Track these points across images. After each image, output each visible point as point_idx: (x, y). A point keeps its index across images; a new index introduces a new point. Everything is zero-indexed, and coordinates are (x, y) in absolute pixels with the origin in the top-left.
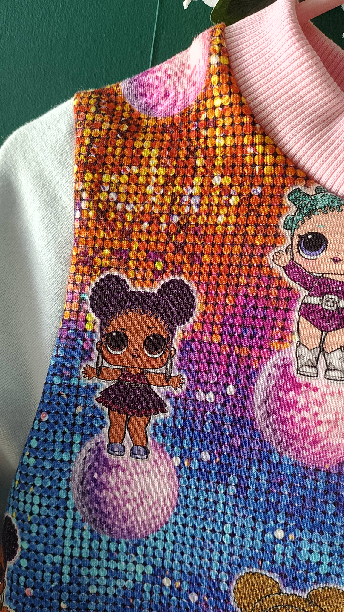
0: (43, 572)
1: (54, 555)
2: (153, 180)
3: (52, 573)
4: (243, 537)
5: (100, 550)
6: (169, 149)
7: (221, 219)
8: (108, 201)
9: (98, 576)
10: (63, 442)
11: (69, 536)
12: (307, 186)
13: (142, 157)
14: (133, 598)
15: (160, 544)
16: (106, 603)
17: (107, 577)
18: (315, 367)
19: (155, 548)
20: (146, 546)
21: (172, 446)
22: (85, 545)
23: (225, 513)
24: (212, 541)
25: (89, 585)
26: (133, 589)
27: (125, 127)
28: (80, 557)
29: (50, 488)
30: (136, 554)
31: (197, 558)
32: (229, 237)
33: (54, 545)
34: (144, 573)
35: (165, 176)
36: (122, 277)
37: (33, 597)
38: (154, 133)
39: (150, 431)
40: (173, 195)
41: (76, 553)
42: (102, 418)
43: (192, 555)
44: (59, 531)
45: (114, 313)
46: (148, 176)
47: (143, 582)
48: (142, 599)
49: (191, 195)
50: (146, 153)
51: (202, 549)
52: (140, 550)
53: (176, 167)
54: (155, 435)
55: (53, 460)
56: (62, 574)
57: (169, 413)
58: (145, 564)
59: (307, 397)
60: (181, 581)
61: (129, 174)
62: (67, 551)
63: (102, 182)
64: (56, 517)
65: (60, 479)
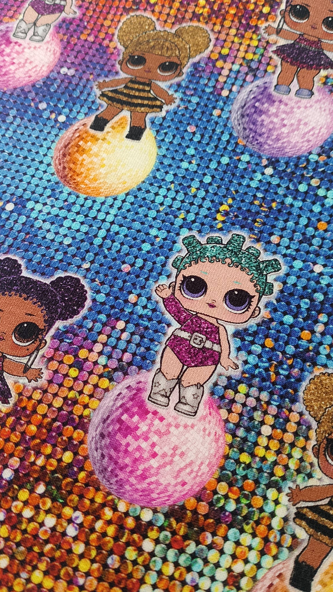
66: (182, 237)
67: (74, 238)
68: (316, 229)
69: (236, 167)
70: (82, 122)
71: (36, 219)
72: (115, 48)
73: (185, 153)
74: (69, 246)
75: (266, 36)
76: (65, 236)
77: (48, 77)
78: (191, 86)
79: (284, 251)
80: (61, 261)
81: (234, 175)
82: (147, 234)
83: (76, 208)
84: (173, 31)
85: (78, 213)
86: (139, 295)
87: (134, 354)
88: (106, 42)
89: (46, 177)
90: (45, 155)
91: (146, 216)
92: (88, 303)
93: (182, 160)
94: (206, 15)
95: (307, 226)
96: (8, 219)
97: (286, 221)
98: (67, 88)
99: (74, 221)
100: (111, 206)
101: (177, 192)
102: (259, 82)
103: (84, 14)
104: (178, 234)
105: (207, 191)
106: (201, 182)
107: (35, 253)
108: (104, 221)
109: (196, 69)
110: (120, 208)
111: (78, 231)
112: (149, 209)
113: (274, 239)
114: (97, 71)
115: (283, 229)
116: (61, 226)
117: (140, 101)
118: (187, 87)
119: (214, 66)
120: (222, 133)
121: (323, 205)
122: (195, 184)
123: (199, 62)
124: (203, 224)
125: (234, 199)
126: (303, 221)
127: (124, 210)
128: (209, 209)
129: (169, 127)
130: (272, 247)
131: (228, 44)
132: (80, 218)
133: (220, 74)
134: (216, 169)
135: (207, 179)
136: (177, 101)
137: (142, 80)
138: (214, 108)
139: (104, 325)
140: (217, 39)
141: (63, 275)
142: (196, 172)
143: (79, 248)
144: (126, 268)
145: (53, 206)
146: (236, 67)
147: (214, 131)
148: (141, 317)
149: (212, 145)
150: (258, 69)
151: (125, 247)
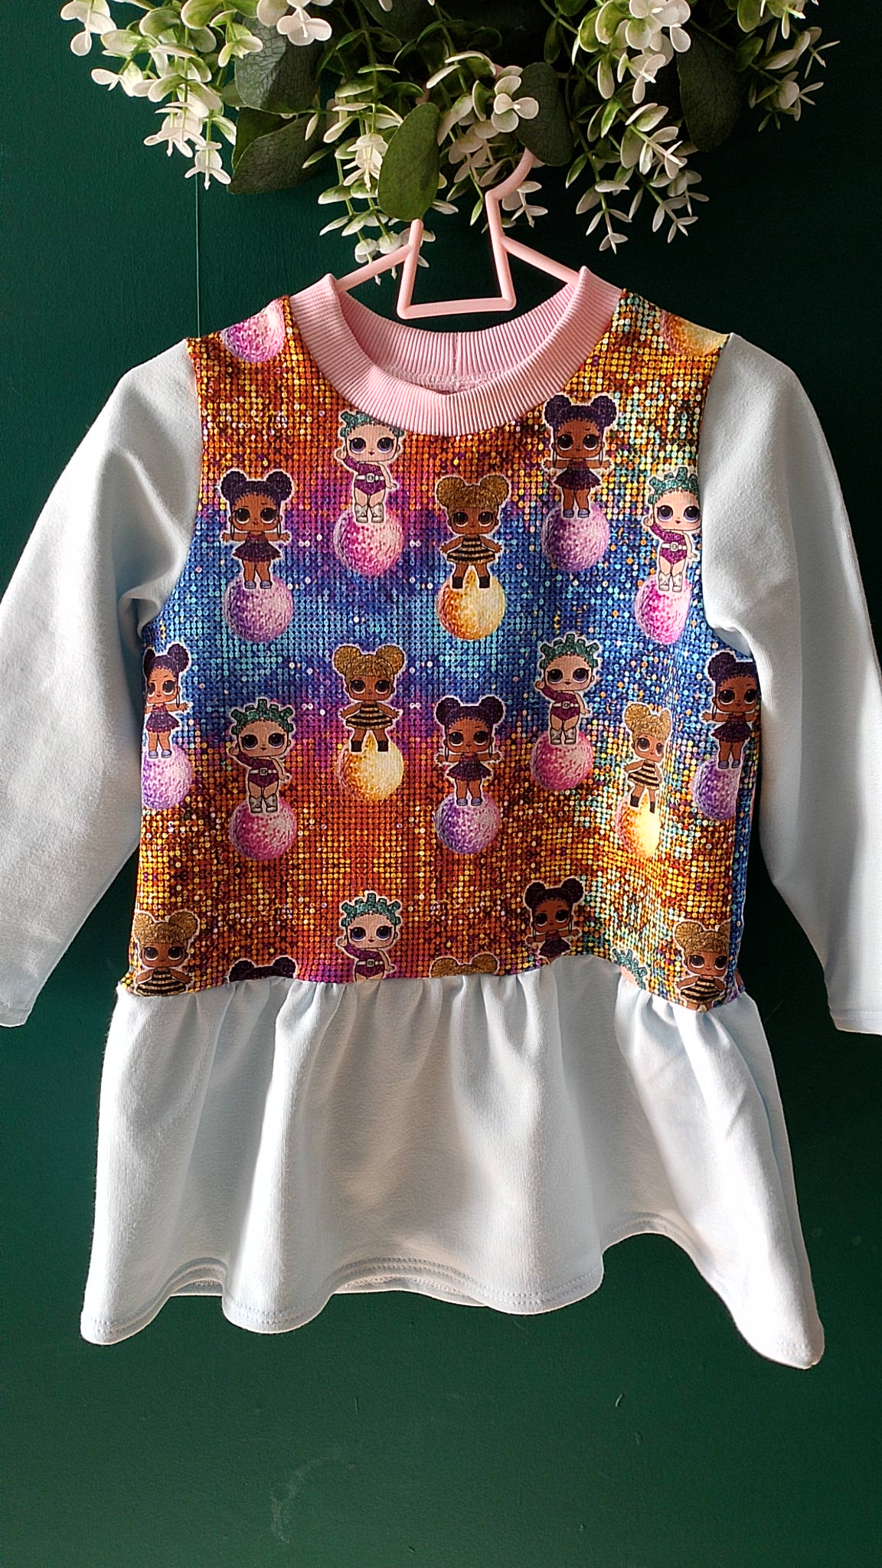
0: (210, 671)
1: (217, 658)
2: (255, 407)
3: (217, 671)
4: (335, 626)
5: (246, 651)
6: (263, 386)
7: (302, 432)
8: (226, 421)
9: (247, 669)
10: (214, 584)
11: (225, 645)
12: (351, 410)
13: (245, 391)
14: (271, 680)
15: (285, 641)
16: (254, 687)
17: (253, 669)
18: (366, 516)
19: (282, 644)
20: (276, 645)
21: (287, 578)
22: (237, 649)
23: (323, 614)
24: (318, 632)
25: (241, 676)
26: (271, 674)
27: (230, 370)
28: (234, 658)
29: (209, 615)
30: (271, 651)
31: (309, 645)
32: (308, 443)
33: (216, 652)
34: (277, 662)
35: (263, 404)
36: (242, 472)
37: (205, 689)
38: (250, 374)
39: (271, 571)
40: (269, 417)
41: (231, 656)
42: (239, 566)
43: (306, 644)
44: (218, 643)
45: (238, 497)
46: (251, 403)
47: (277, 668)
48: (277, 680)
49: (281, 417)
50: (247, 388)
51: (312, 638)
52: (273, 647)
53: (269, 398)
54: (274, 572)
55: (208, 597)
56: (223, 670)
57: (283, 557)
58: (277, 656)
59: (363, 535)
60: (301, 662)
61: (238, 403)
62: (225, 655)
63: (220, 409)
64: (215, 634)
65: (215, 609)
66: (539, 648)
67: (479, 672)
68: (613, 617)
69: (555, 586)
70: (445, 585)
71: (450, 667)
72: (440, 509)
73: (522, 587)
74: (479, 678)
75: (546, 470)
76: (473, 672)
77: (403, 553)
78: (508, 531)
79: (598, 636)
80: (478, 689)
81: (555, 593)
82: (519, 653)
83: (471, 651)
84: (479, 484)
85: (474, 655)
86: (528, 693)
87: (537, 726)
88: (431, 505)
89: (441, 634)
90: (433, 619)
91: (514, 641)
92: (504, 708)
93: (521, 594)
94: (498, 464)
95: (607, 616)
96: (433, 673)
97: (594, 616)
98: (421, 559)
99: (473, 660)
100: (491, 642)
101: (527, 618)
102: (552, 512)
103: (403, 485)
104: (536, 647)
105: (543, 610)
106: (538, 605)
107: (461, 690)
108: (491, 654)
109: (506, 514)
110: (497, 642)
111: (479, 666)
112: (515, 636)
113: (591, 630)
114: (436, 537)
115: (594, 622)
116: (468, 666)
117: (477, 555)
118: (505, 533)
119: (518, 507)
120: (540, 563)
121: (613, 599)
122: (535, 608)
123: (506, 507)
124: (548, 634)
125: (561, 611)
126: (604, 613)
127: (500, 642)
128: (548, 623)
129: (504, 570)
130: (591, 636)
131: (522, 485)
132: (477, 657)
133: (524, 514)
134: (544, 593)
135: (541, 602)
136: (503, 547)
137: (473, 536)
138: (529, 545)
139: (517, 716)
140: (512, 483)
141: (484, 697)
142: (533, 599)
143: (485, 678)
144: (516, 679)
145: (456, 655)
146: (533, 504)
147: (534, 563)
148: (533, 704)
149: (537, 574)
150: (549, 501)
151: (510, 666)
